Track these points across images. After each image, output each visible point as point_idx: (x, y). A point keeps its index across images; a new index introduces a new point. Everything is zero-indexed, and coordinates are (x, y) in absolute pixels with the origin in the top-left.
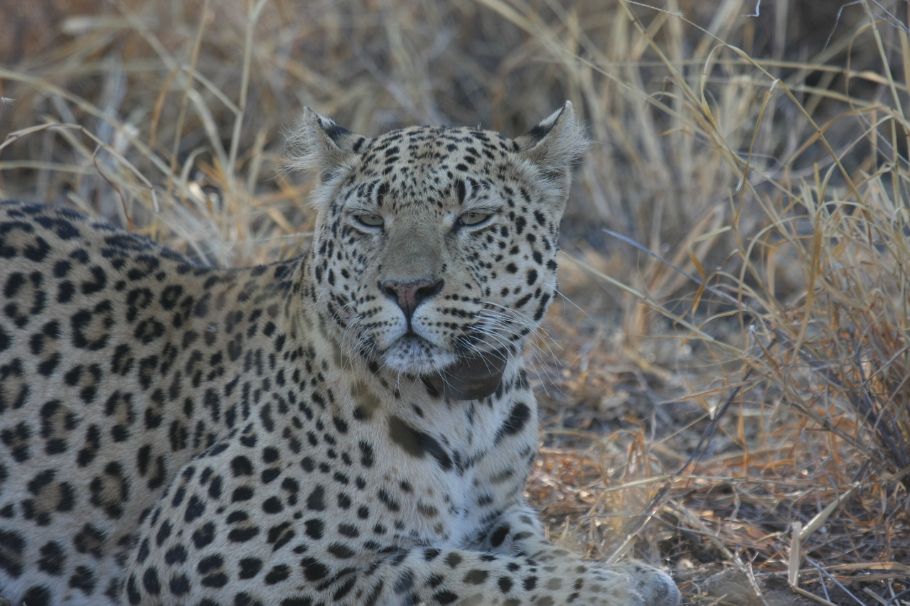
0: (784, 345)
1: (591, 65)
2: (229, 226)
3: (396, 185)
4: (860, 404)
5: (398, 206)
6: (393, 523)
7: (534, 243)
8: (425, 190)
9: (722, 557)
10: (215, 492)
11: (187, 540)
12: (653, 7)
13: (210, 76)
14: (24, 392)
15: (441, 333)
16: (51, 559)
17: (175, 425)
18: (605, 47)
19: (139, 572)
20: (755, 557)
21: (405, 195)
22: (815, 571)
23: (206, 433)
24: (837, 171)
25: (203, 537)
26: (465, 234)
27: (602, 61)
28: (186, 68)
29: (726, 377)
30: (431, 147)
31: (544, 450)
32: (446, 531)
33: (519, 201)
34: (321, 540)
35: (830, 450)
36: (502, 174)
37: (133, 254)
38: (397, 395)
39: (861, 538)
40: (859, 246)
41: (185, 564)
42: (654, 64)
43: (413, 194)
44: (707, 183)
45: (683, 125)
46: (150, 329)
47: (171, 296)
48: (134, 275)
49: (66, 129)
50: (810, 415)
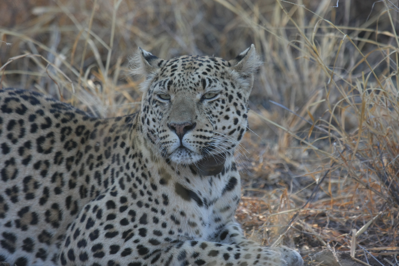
0: (349, 151)
1: (264, 28)
2: (105, 99)
3: (176, 81)
4: (382, 177)
5: (176, 90)
6: (177, 230)
7: (237, 107)
8: (188, 83)
9: (322, 245)
10: (99, 216)
11: (87, 237)
12: (292, 3)
13: (97, 33)
14: (16, 172)
15: (195, 146)
16: (28, 245)
17: (82, 187)
18: (270, 21)
19: (66, 251)
20: (336, 245)
21: (179, 85)
22: (362, 251)
23: (95, 190)
24: (372, 75)
25: (95, 235)
26: (206, 102)
27: (269, 27)
28: (87, 29)
29: (323, 165)
30: (191, 64)
31: (244, 198)
32: (200, 233)
33: (230, 88)
34: (146, 237)
35: (369, 198)
36: (223, 76)
37: (63, 111)
38: (179, 173)
39: (383, 236)
40: (382, 108)
41: (86, 247)
42: (292, 28)
43: (183, 85)
44: (315, 80)
45: (304, 55)
46: (71, 144)
47: (80, 130)
48: (64, 121)
49: (34, 57)
50: (360, 182)
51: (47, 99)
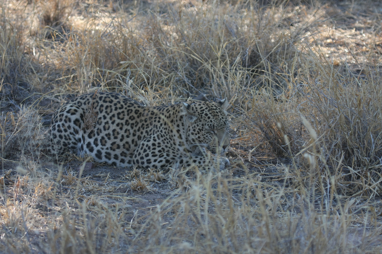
0: (248, 118)
1: (213, 69)
2: (149, 98)
4: (261, 129)
9: (237, 156)
10: (149, 149)
11: (144, 156)
13: (146, 71)
14: (109, 127)
16: (116, 157)
17: (138, 136)
18: (216, 66)
19: (135, 159)
20: (243, 156)
22: (253, 158)
24: (257, 87)
25: (147, 155)
28: (141, 70)
29: (238, 124)
35: (256, 137)
37: (129, 102)
39: (262, 152)
40: (261, 101)
41: (144, 160)
42: (225, 68)
44: (234, 90)
45: (230, 79)
46: (132, 118)
47: (137, 112)
48: (129, 106)
50: (252, 131)
51: (122, 97)
